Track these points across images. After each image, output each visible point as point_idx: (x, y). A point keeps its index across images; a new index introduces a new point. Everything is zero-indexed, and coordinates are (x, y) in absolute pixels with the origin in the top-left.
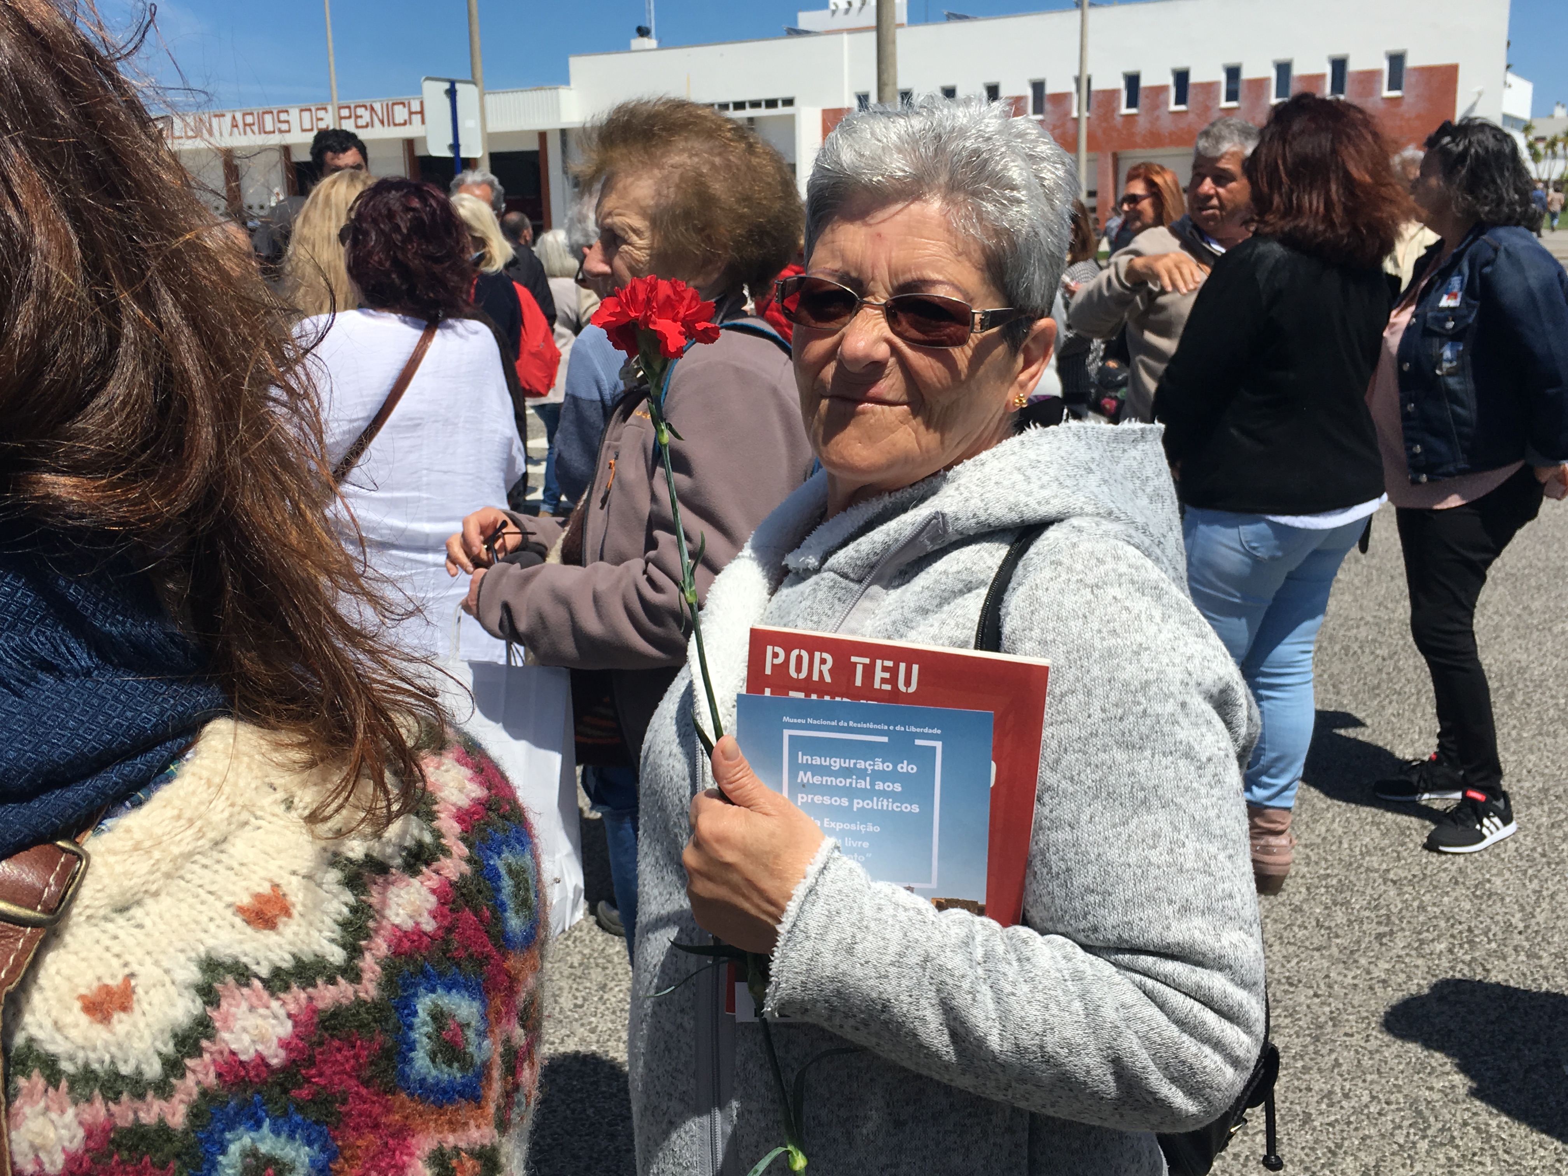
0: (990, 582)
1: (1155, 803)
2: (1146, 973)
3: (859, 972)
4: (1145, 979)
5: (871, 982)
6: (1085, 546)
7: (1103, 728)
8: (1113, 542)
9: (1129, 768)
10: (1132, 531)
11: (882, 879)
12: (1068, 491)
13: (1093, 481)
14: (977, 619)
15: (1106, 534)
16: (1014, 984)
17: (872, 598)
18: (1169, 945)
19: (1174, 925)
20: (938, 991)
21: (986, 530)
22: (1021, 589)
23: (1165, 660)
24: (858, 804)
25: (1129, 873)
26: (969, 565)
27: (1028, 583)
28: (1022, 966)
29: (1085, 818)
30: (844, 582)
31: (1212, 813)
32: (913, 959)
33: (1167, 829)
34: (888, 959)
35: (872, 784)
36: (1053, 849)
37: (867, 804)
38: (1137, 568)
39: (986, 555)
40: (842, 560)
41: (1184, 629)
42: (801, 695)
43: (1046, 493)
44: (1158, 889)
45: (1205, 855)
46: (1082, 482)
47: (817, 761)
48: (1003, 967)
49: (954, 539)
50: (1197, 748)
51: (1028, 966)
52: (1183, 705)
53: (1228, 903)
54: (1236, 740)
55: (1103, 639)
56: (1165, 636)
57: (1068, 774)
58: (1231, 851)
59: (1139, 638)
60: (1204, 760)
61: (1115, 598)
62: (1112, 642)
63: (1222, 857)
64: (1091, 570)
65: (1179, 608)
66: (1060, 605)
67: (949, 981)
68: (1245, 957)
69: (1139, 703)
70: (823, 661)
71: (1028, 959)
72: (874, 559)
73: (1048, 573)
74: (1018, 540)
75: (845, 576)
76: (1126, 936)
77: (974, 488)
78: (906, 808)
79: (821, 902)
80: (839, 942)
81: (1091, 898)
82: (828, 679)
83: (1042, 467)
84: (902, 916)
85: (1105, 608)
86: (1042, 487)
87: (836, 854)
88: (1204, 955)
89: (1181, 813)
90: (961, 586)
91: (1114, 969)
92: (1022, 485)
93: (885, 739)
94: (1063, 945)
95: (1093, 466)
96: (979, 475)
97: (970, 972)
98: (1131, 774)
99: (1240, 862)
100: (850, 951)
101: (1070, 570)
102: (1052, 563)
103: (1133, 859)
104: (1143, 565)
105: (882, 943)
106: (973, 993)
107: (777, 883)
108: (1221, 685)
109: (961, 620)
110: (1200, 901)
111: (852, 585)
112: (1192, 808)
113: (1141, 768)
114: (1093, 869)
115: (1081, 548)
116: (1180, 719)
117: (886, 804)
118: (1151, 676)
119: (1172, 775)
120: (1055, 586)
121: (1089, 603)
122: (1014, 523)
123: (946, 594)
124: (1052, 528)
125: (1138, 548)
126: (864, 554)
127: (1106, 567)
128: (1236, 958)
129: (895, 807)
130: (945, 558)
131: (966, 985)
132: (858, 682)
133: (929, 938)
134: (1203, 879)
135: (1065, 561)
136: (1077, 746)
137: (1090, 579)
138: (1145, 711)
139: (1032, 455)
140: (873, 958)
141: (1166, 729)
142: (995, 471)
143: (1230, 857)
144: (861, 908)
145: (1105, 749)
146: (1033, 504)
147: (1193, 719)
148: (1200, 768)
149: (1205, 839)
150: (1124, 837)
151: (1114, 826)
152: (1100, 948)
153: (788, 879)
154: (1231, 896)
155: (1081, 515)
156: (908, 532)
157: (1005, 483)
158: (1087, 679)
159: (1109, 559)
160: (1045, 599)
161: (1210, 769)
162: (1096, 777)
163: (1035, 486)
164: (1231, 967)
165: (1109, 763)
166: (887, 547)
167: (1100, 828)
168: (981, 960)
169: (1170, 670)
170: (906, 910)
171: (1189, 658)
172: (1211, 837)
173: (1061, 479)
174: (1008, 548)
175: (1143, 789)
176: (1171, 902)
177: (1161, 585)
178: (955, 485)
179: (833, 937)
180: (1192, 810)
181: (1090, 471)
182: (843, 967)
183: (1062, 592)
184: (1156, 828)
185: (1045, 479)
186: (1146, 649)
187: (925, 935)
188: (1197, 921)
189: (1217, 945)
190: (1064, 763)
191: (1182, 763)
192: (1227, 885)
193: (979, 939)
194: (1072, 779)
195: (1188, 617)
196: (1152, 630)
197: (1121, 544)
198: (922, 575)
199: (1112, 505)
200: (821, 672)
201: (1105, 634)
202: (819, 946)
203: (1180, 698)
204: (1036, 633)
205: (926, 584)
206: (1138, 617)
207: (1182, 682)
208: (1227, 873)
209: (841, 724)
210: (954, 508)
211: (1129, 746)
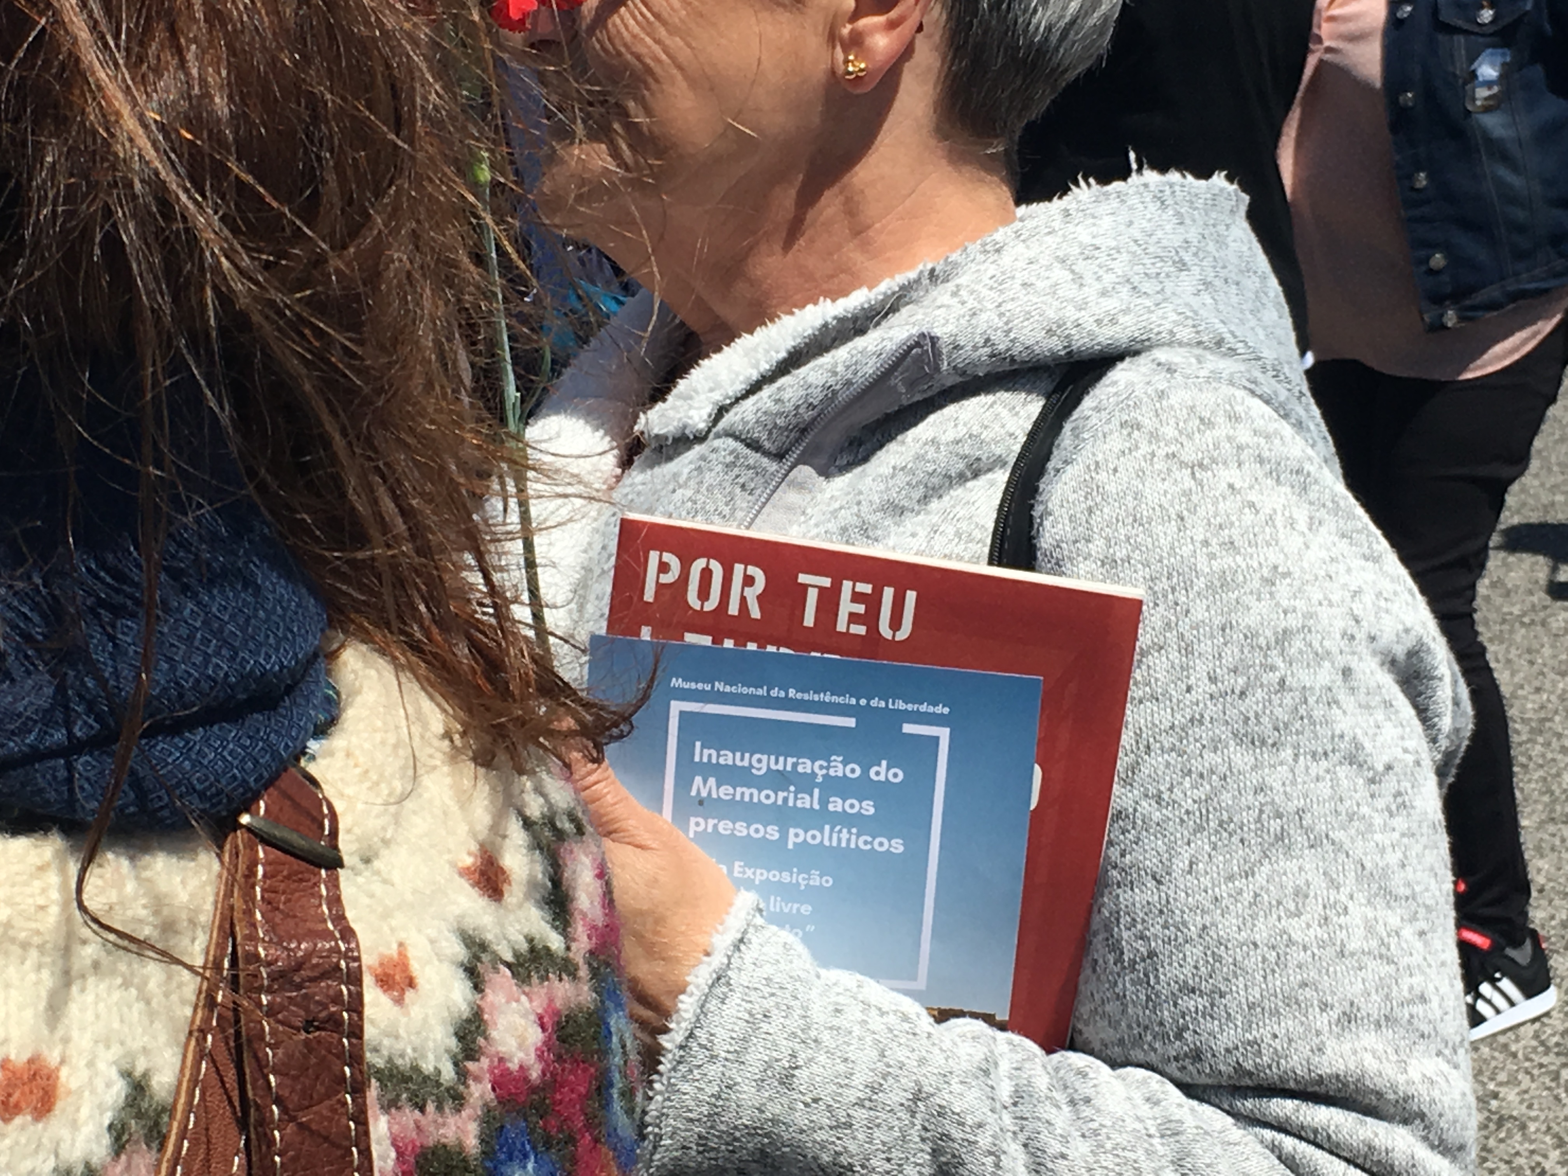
0: (1012, 460)
1: (1300, 839)
2: (1282, 1127)
3: (801, 1118)
4: (1280, 1137)
5: (820, 1136)
6: (1179, 397)
7: (1212, 710)
8: (1226, 390)
9: (1254, 779)
10: (1257, 374)
11: (839, 966)
12: (1148, 303)
13: (1187, 283)
14: (991, 526)
15: (1215, 377)
16: (1065, 1139)
17: (801, 486)
18: (1321, 1080)
19: (1331, 1045)
20: (935, 1153)
21: (1007, 367)
22: (1071, 471)
23: (1317, 596)
24: (795, 836)
25: (1255, 958)
26: (975, 430)
27: (1083, 459)
28: (1077, 1112)
29: (1180, 864)
30: (754, 457)
31: (1393, 858)
32: (895, 1096)
33: (1319, 883)
34: (852, 1095)
35: (823, 802)
36: (1125, 920)
37: (814, 837)
38: (1267, 437)
39: (1005, 413)
40: (751, 417)
41: (1344, 544)
42: (706, 640)
43: (1111, 304)
44: (1304, 985)
45: (1380, 929)
46: (1169, 286)
47: (727, 758)
48: (1047, 1111)
49: (949, 383)
50: (1368, 745)
51: (1087, 1112)
52: (1347, 672)
53: (1418, 1009)
54: (1434, 740)
55: (1212, 556)
56: (1315, 555)
57: (1152, 791)
58: (1422, 925)
59: (1273, 556)
60: (1380, 768)
61: (1231, 486)
62: (1226, 561)
63: (1408, 932)
64: (1190, 437)
65: (1336, 509)
66: (1138, 496)
67: (956, 1133)
68: (1446, 1099)
69: (1273, 668)
70: (749, 581)
71: (1087, 1101)
72: (808, 415)
73: (1116, 442)
74: (1059, 389)
75: (754, 445)
76: (1248, 1065)
77: (985, 292)
78: (882, 844)
79: (735, 999)
80: (769, 1066)
81: (1189, 1003)
82: (755, 613)
83: (1103, 258)
84: (876, 1023)
85: (1215, 503)
86: (1104, 293)
87: (759, 920)
88: (1379, 1094)
89: (1342, 857)
90: (961, 466)
91: (1230, 1120)
92: (1068, 290)
93: (851, 722)
94: (1144, 1082)
95: (1187, 257)
96: (992, 270)
97: (991, 1118)
98: (1260, 789)
99: (1437, 944)
100: (786, 1080)
101: (1154, 436)
102: (1123, 425)
103: (1261, 933)
104: (1276, 432)
105: (842, 1068)
106: (996, 1154)
107: (659, 967)
108: (1409, 642)
109: (964, 526)
110: (1373, 1006)
111: (765, 461)
112: (1358, 849)
113: (1276, 778)
114: (1193, 953)
115: (1173, 400)
116: (1341, 697)
117: (845, 838)
118: (1293, 622)
119: (1328, 792)
120: (1128, 465)
121: (1187, 494)
122: (1055, 357)
123: (935, 480)
124: (1120, 366)
125: (1267, 402)
126: (789, 406)
127: (1216, 433)
128: (1433, 1101)
129: (862, 843)
130: (932, 418)
131: (984, 1140)
132: (809, 620)
133: (922, 1062)
134: (1377, 969)
135: (1146, 422)
136: (1167, 741)
137: (1189, 454)
138: (1282, 682)
139: (1084, 234)
140: (826, 1093)
141: (1317, 714)
142: (1021, 264)
143: (1422, 933)
144: (806, 1009)
145: (1216, 745)
146: (1089, 325)
147: (1362, 698)
148: (1372, 781)
149: (1379, 902)
150: (1247, 897)
151: (1231, 878)
152: (1206, 1087)
153: (677, 960)
154: (1423, 999)
155: (1170, 344)
156: (870, 368)
157: (1040, 285)
158: (1184, 626)
159: (1221, 420)
160: (1111, 488)
161: (1390, 784)
162: (1200, 793)
163: (1091, 291)
164: (1422, 1116)
165: (1223, 769)
166: (830, 394)
167: (1206, 881)
168: (1008, 1101)
169: (1324, 612)
170: (882, 1013)
171: (1356, 594)
172: (1390, 897)
173: (1136, 279)
174: (1042, 403)
175: (1279, 816)
176: (1324, 1006)
177: (1307, 467)
178: (950, 286)
179: (756, 1057)
180: (1359, 852)
181: (1182, 266)
182: (774, 1109)
183: (1140, 474)
184: (1301, 882)
185: (1109, 279)
186: (1287, 574)
187: (915, 1056)
188: (1369, 1039)
189: (1401, 1079)
190: (1145, 770)
191: (1343, 771)
192: (1417, 980)
193: (1004, 1066)
194: (1159, 799)
195: (1350, 525)
196: (1294, 543)
197: (1241, 394)
198: (892, 447)
199: (1223, 329)
200: (743, 599)
201: (1215, 548)
202: (733, 1073)
203: (1341, 661)
204: (1097, 546)
205: (900, 462)
206: (1270, 520)
207: (1344, 635)
208: (1416, 959)
209: (774, 693)
210: (951, 328)
211: (1256, 742)
